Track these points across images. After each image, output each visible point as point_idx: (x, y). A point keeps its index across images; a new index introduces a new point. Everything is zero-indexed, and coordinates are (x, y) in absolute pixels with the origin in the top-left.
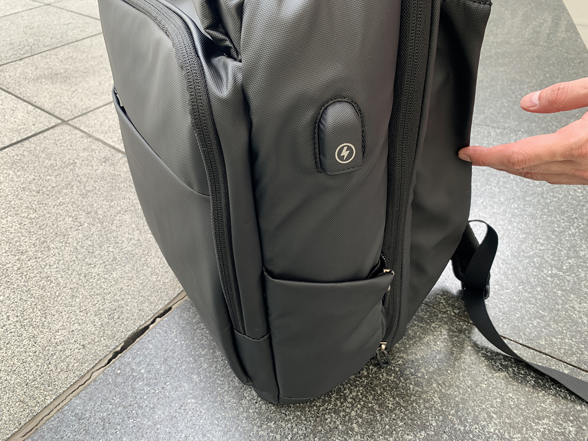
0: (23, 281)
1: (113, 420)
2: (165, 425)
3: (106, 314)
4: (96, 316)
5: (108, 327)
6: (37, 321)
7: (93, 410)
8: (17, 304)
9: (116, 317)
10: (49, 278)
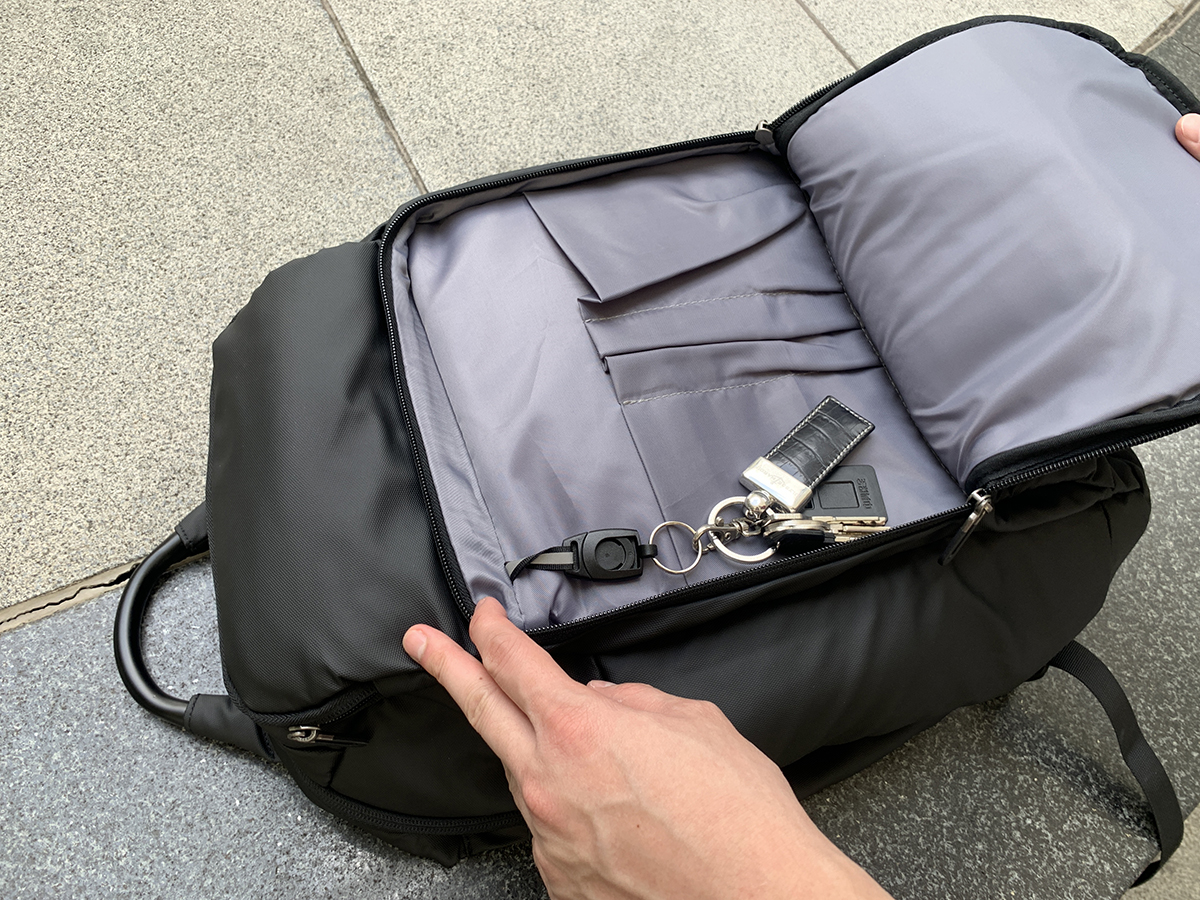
0: (47, 319)
1: (71, 704)
2: (151, 762)
3: (159, 474)
4: (140, 467)
5: (149, 503)
6: (36, 425)
7: (49, 668)
8: (18, 368)
9: (174, 490)
10: (94, 337)
